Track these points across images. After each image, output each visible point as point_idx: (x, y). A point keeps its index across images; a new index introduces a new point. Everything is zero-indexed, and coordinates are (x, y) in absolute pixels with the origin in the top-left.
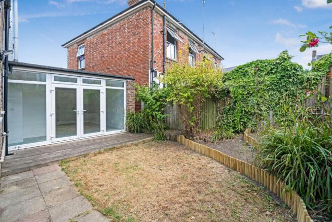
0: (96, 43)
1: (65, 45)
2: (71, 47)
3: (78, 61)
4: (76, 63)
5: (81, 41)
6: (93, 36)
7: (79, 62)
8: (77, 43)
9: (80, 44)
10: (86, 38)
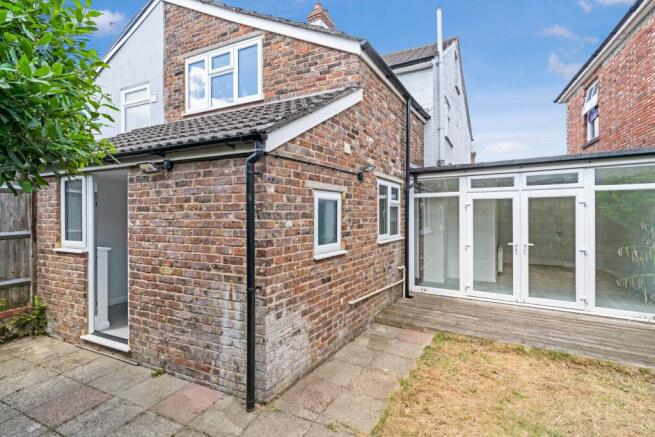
0: (624, 67)
1: (559, 98)
2: (574, 98)
3: (585, 125)
4: (582, 130)
5: (590, 77)
6: (615, 53)
7: (589, 125)
8: (583, 84)
9: (590, 85)
10: (600, 65)
